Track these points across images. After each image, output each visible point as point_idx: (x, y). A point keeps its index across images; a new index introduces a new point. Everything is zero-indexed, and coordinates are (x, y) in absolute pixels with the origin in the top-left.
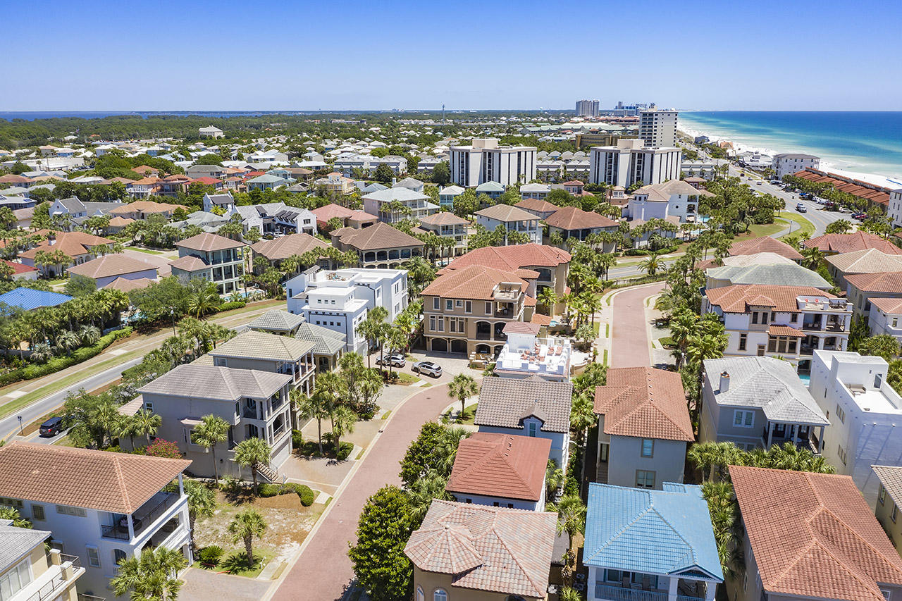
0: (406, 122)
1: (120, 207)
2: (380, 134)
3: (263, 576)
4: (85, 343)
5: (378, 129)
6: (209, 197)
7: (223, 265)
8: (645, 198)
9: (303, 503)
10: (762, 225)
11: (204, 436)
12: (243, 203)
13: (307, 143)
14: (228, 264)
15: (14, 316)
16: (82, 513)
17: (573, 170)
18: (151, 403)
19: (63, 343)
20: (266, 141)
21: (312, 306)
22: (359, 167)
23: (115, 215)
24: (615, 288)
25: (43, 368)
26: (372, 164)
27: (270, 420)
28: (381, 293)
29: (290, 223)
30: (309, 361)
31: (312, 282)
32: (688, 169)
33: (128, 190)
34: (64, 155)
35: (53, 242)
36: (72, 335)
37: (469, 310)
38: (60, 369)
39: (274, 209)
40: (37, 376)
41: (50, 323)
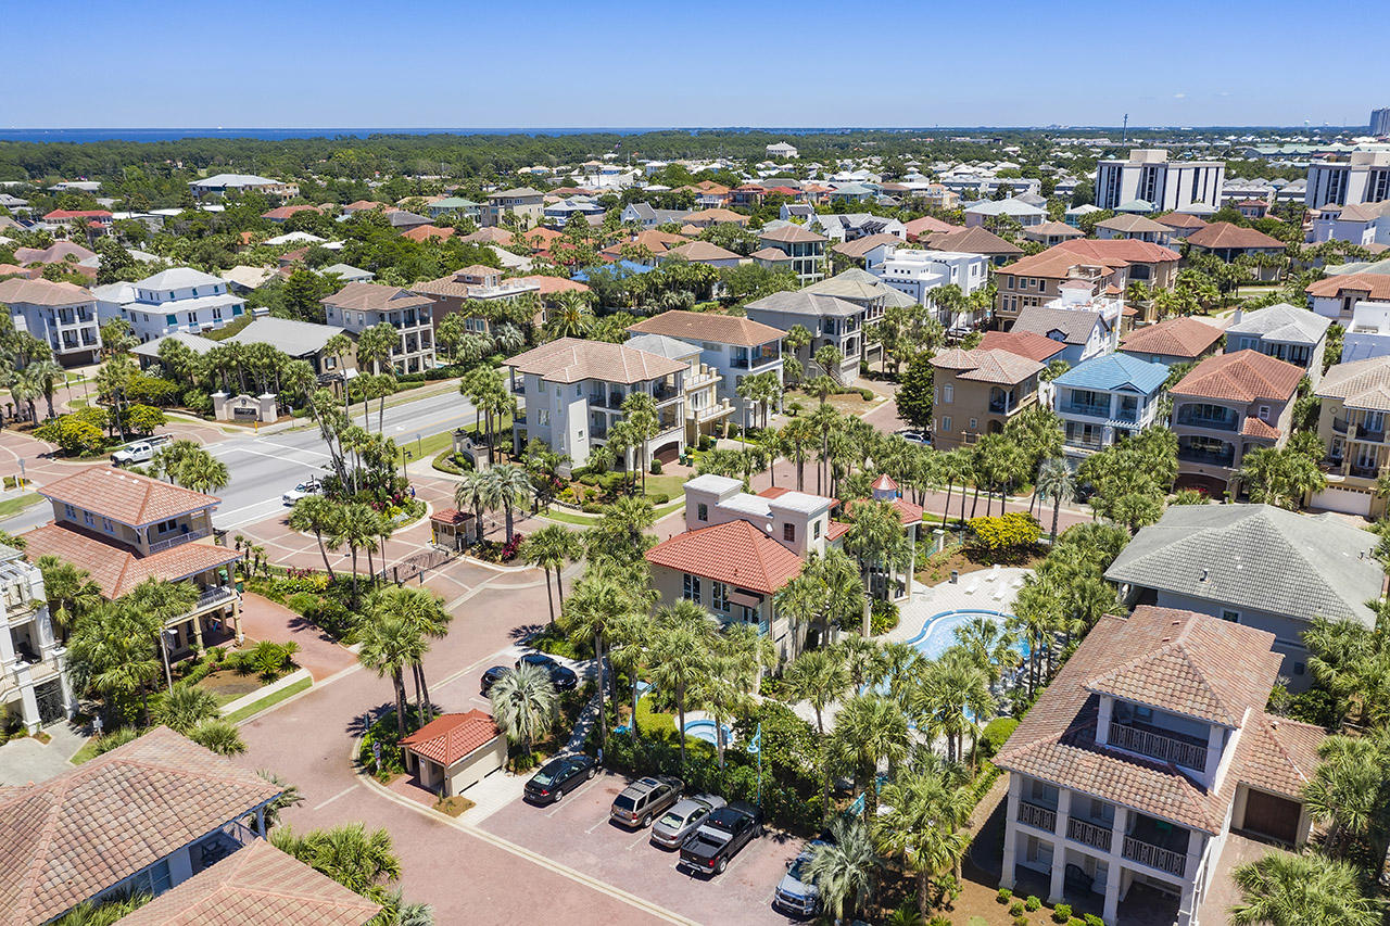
0: (1065, 142)
1: (692, 214)
2: (1019, 156)
4: (683, 304)
5: (1016, 148)
6: (787, 206)
7: (803, 258)
8: (1335, 216)
9: (865, 399)
11: (793, 339)
12: (825, 212)
13: (910, 163)
14: (808, 258)
16: (718, 349)
17: (1287, 199)
19: (667, 301)
20: (854, 162)
21: (890, 274)
22: (973, 189)
23: (686, 223)
26: (991, 186)
27: (844, 337)
28: (957, 273)
33: (698, 201)
34: (611, 172)
35: (635, 238)
37: (1042, 289)
39: (858, 220)
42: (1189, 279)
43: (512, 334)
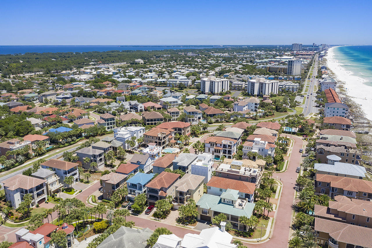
0: (216, 55)
1: (94, 100)
3: (89, 184)
4: (73, 141)
6: (118, 97)
7: (110, 122)
8: (237, 104)
10: (282, 113)
11: (85, 161)
15: (59, 134)
16: (61, 170)
17: (247, 86)
18: (78, 154)
19: (68, 140)
22: (175, 82)
23: (92, 102)
24: (208, 133)
25: (64, 146)
26: (180, 82)
27: (98, 159)
29: (137, 107)
30: (111, 148)
31: (119, 130)
32: (288, 87)
33: (98, 93)
35: (73, 112)
36: (70, 139)
37: (153, 138)
38: (67, 146)
39: (134, 102)
40: (62, 147)
41: (65, 136)
42: (193, 129)
43: (21, 158)
